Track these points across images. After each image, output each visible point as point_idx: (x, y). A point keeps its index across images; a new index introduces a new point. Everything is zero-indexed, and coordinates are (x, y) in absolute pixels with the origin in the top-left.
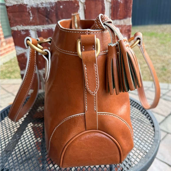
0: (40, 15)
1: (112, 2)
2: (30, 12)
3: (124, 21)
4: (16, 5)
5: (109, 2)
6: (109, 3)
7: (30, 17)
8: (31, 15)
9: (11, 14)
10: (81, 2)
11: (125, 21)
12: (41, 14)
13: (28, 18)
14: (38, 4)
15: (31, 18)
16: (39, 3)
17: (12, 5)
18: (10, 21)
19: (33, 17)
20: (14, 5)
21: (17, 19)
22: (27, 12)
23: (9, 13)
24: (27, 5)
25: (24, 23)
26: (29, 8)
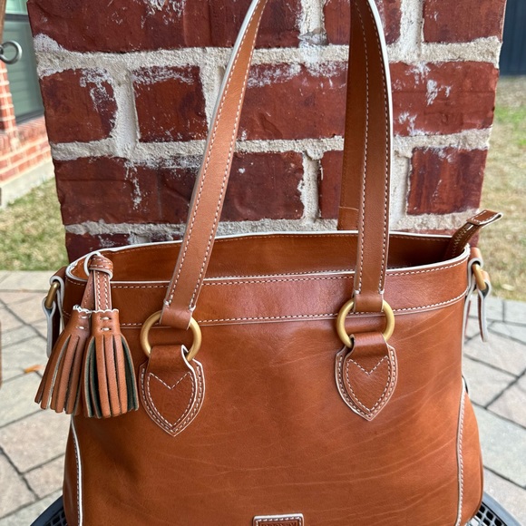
0: (168, 192)
1: (415, 158)
2: (135, 181)
3: (454, 217)
4: (89, 158)
5: (407, 158)
6: (404, 162)
7: (135, 196)
8: (138, 191)
9: (68, 184)
10: (310, 158)
11: (457, 219)
12: (174, 190)
13: (126, 200)
14: (163, 160)
15: (138, 201)
16: (166, 157)
17: (75, 157)
18: (64, 207)
19: (142, 196)
20: (79, 159)
21: (87, 201)
22: (124, 181)
23: (63, 180)
24: (125, 159)
25: (113, 216)
26: (131, 170)
